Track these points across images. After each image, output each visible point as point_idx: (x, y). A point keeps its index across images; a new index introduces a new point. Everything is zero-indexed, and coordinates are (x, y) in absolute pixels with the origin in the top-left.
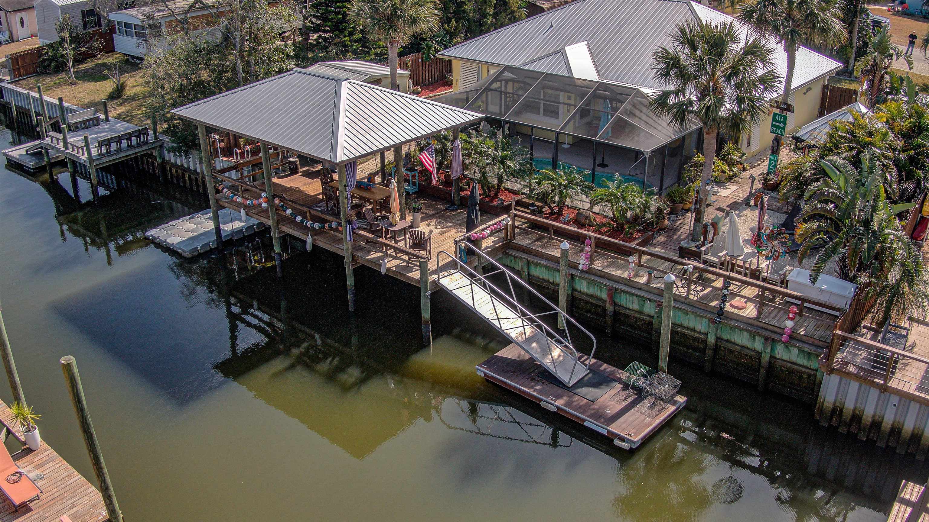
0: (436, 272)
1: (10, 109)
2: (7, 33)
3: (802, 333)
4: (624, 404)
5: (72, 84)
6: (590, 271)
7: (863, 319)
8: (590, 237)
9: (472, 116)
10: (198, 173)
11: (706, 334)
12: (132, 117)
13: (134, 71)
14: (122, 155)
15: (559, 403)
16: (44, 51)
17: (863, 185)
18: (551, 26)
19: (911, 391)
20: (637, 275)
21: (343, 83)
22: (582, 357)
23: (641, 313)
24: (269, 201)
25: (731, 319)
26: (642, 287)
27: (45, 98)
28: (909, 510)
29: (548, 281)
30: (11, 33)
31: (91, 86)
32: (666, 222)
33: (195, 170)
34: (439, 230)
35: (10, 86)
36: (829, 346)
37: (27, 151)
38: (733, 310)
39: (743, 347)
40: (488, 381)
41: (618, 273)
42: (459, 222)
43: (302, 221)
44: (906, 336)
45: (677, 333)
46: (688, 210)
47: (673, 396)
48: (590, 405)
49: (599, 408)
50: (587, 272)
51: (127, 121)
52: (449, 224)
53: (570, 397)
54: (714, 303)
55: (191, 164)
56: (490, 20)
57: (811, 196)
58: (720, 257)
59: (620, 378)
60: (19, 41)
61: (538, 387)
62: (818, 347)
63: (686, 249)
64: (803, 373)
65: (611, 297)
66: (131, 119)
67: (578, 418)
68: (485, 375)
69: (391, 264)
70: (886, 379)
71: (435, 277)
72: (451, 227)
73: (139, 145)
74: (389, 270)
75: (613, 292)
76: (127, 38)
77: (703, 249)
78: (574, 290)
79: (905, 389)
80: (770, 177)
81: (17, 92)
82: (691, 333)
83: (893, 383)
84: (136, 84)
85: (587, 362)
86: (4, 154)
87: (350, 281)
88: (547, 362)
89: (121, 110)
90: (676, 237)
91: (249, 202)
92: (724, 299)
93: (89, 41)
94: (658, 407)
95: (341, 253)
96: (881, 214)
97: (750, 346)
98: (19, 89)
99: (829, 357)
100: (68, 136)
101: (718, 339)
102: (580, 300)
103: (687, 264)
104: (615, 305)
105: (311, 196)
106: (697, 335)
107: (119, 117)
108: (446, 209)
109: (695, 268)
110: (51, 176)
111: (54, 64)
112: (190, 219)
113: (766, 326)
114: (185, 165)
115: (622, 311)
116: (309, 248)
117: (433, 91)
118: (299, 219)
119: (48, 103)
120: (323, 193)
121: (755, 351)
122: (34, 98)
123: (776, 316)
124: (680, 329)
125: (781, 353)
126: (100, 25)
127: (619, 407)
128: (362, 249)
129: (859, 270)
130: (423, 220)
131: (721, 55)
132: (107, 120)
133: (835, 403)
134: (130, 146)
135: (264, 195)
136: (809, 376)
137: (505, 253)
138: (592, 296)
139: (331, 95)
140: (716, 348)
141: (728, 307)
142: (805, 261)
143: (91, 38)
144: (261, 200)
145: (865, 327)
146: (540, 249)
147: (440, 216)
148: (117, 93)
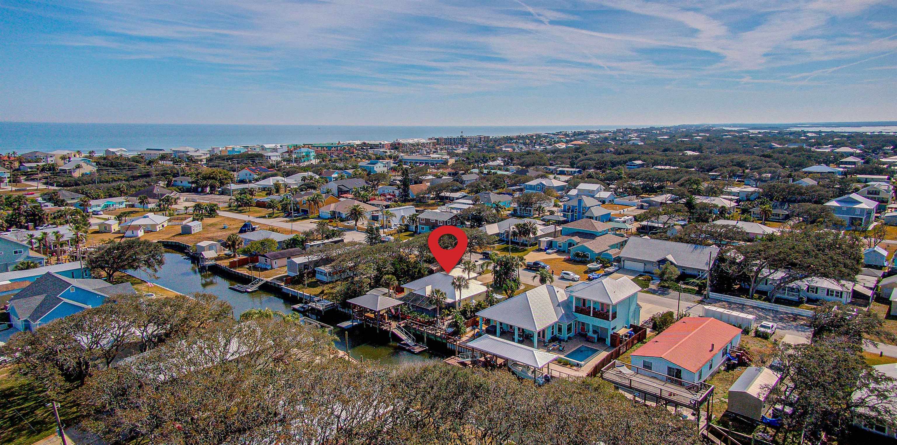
2: (270, 266)
5: (306, 288)
9: (402, 302)
11: (432, 337)
12: (329, 299)
13: (324, 284)
14: (330, 308)
15: (408, 348)
21: (379, 297)
22: (414, 341)
23: (424, 335)
25: (437, 336)
27: (300, 292)
29: (411, 330)
30: (272, 266)
31: (311, 289)
37: (298, 307)
39: (438, 339)
42: (398, 320)
45: (429, 337)
47: (425, 346)
48: (413, 348)
52: (396, 321)
53: (410, 347)
54: (435, 334)
59: (418, 343)
60: (274, 269)
61: (406, 346)
65: (420, 332)
67: (410, 350)
68: (399, 345)
71: (392, 330)
74: (385, 329)
76: (320, 275)
78: (415, 331)
84: (327, 289)
88: (408, 343)
89: (325, 296)
95: (376, 326)
101: (434, 338)
107: (326, 298)
108: (396, 318)
113: (441, 336)
115: (421, 334)
123: (443, 335)
126: (309, 269)
134: (331, 306)
136: (444, 342)
137: (405, 326)
139: (376, 299)
141: (437, 334)
148: (322, 292)
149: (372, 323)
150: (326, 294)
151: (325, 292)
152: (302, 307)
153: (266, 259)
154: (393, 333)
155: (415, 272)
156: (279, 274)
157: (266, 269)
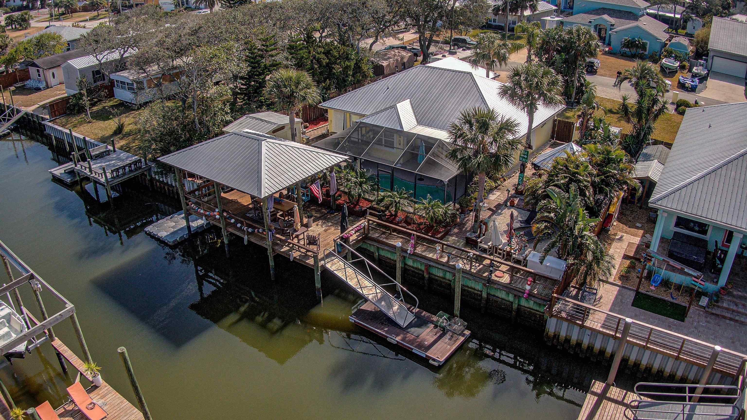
0: (323, 259)
1: (51, 139)
2: (44, 82)
3: (536, 293)
4: (435, 337)
5: (89, 122)
6: (415, 254)
7: (571, 281)
8: (414, 235)
9: (341, 158)
10: (173, 187)
11: (481, 291)
12: (130, 148)
13: (128, 112)
14: (126, 177)
15: (398, 339)
16: (70, 101)
17: (570, 205)
18: (388, 88)
19: (598, 328)
20: (441, 257)
21: (263, 142)
22: (411, 307)
23: (444, 278)
24: (220, 214)
25: (496, 284)
26: (445, 264)
27: (74, 134)
28: (596, 398)
29: (390, 259)
30: (47, 83)
31: (101, 124)
32: (458, 220)
33: (172, 185)
34: (324, 228)
35: (50, 124)
36: (550, 301)
37: (65, 171)
38: (496, 279)
39: (503, 299)
40: (356, 325)
41: (430, 255)
42: (336, 222)
43: (241, 227)
44: (595, 294)
45: (465, 290)
46: (471, 211)
47: (463, 332)
48: (416, 339)
49: (421, 341)
50: (413, 255)
51: (127, 152)
52: (330, 224)
53: (404, 334)
54: (486, 274)
55: (169, 181)
56: (350, 78)
57: (541, 209)
58: (489, 245)
59: (433, 321)
60: (52, 87)
61: (386, 329)
62: (544, 300)
63: (469, 238)
64: (537, 314)
65: (427, 269)
66: (129, 150)
67: (409, 348)
68: (355, 321)
69: (296, 254)
70: (583, 321)
71: (323, 262)
72: (331, 226)
73: (136, 170)
74: (295, 258)
75: (428, 267)
76: (122, 91)
77: (479, 240)
78: (405, 264)
79: (594, 327)
80: (519, 187)
81: (55, 129)
82: (473, 291)
83: (588, 323)
84: (130, 123)
85: (414, 311)
86: (51, 172)
87: (272, 263)
88: (390, 314)
89: (123, 143)
90: (464, 229)
91: (207, 213)
92: (491, 272)
93: (98, 92)
94: (454, 339)
95: (264, 246)
96: (581, 224)
97: (507, 299)
98: (56, 127)
99: (551, 307)
100: (91, 164)
101: (488, 294)
102: (409, 270)
103: (470, 253)
104: (429, 273)
105: (245, 206)
106: (476, 292)
107: (121, 148)
108: (328, 213)
109: (474, 254)
110: (81, 186)
111: (77, 108)
112: (171, 218)
113: (515, 288)
114: (165, 182)
115: (433, 277)
116: (246, 243)
117: (316, 125)
118: (239, 225)
119: (75, 137)
120: (252, 203)
121: (509, 301)
122: (66, 133)
123: (520, 282)
124: (466, 288)
125: (523, 303)
126: (104, 80)
127: (432, 340)
128: (277, 244)
129: (568, 256)
130: (314, 221)
131: (487, 129)
132: (114, 151)
133: (555, 332)
134: (131, 171)
135: (217, 210)
136: (540, 315)
137: (364, 242)
138: (416, 268)
139: (256, 150)
140: (488, 299)
141: (493, 277)
142: (538, 246)
143: (99, 90)
144: (216, 213)
145: (572, 287)
146: (384, 240)
147: (324, 218)
148: (119, 130)
149: (249, 234)
150: (129, 134)
151: (126, 129)
152: (72, 172)
153: (38, 71)
154: (325, 272)
155: (347, 67)
156: (59, 95)
157: (38, 89)
